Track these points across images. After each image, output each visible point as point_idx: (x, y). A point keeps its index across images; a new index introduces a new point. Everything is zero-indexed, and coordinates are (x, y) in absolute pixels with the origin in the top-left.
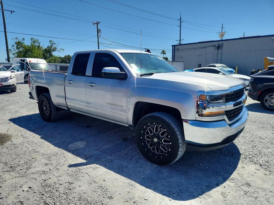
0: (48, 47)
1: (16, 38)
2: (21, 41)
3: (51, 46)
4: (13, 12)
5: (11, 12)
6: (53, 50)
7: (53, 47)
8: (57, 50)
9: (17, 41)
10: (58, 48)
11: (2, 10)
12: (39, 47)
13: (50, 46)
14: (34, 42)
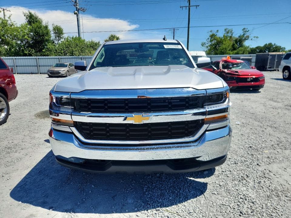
0: (239, 37)
1: (211, 31)
2: (214, 33)
3: (244, 35)
4: (198, 6)
5: (196, 6)
6: (245, 39)
7: (245, 36)
8: (250, 38)
9: (211, 34)
10: (251, 36)
11: (189, 7)
12: (231, 37)
13: (242, 34)
14: (228, 33)
